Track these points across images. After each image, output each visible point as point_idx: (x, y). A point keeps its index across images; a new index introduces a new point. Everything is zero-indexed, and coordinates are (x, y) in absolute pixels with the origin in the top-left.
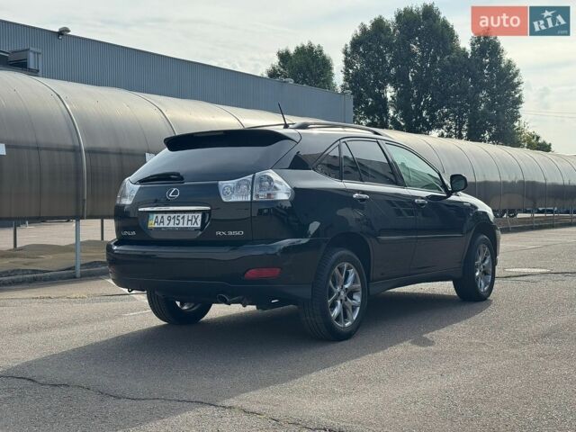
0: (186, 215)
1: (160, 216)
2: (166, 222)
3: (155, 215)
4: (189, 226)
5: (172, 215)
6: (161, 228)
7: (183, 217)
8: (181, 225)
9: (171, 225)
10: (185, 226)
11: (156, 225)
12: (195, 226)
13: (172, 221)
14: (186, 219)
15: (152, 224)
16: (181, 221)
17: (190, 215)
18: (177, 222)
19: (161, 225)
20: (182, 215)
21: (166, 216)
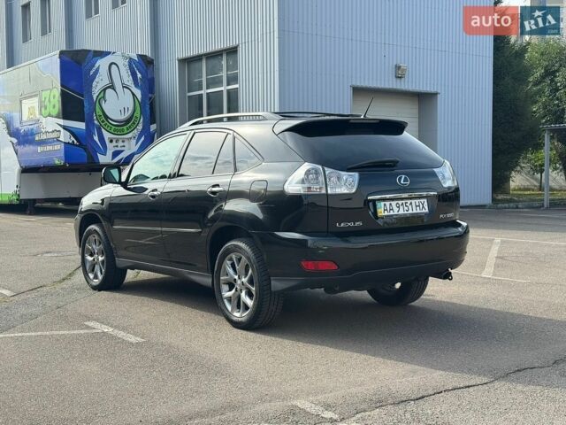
0: (413, 201)
1: (388, 203)
2: (396, 209)
3: (382, 203)
4: (419, 211)
5: (400, 202)
6: (392, 216)
7: (411, 203)
8: (410, 212)
9: (401, 212)
10: (415, 211)
11: (386, 213)
12: (424, 211)
13: (401, 207)
14: (413, 204)
15: (381, 212)
16: (410, 207)
17: (417, 201)
18: (406, 208)
19: (392, 213)
20: (409, 202)
21: (394, 203)
